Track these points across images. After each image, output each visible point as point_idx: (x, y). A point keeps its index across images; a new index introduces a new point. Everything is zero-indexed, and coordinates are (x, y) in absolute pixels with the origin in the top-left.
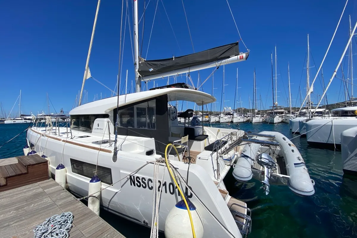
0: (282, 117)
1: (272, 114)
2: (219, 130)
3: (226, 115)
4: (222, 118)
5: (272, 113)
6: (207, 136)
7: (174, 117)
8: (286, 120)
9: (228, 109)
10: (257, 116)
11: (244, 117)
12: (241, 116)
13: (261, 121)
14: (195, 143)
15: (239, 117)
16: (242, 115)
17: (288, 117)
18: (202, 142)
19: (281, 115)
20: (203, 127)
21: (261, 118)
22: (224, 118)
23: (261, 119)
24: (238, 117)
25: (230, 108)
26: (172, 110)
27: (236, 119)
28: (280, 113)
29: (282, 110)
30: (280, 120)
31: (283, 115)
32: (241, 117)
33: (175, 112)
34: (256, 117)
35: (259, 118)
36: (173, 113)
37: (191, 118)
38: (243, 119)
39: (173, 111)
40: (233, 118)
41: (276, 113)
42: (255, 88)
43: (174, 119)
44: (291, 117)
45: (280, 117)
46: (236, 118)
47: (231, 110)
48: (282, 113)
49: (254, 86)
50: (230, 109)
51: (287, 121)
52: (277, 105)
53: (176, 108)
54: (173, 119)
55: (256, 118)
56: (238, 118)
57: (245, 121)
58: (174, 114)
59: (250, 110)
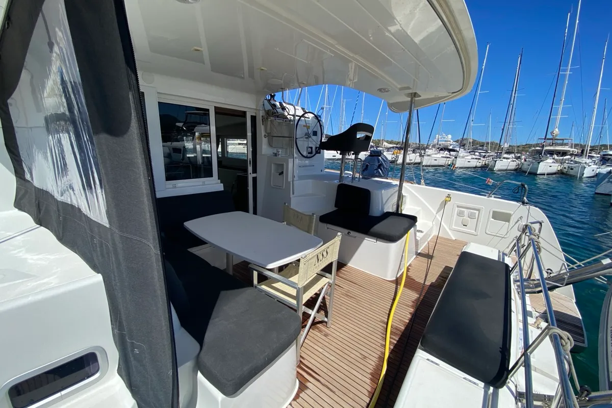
0: (562, 162)
1: (539, 155)
2: (449, 196)
3: (442, 150)
4: (429, 155)
5: (540, 152)
6: (413, 219)
7: (314, 149)
8: (572, 169)
9: (444, 138)
10: (506, 156)
11: (479, 157)
12: (474, 155)
13: (513, 168)
14: (369, 246)
15: (470, 157)
16: (477, 154)
17: (576, 162)
18: (393, 246)
19: (562, 158)
20: (401, 186)
21: (513, 161)
22: (433, 156)
23: (515, 164)
24: (467, 156)
25: (450, 136)
26: (308, 128)
27: (462, 159)
28: (560, 153)
29: (566, 148)
30: (556, 167)
31: (565, 157)
32: (474, 157)
33: (315, 133)
34: (504, 158)
35: (509, 160)
36: (310, 137)
37: (363, 155)
38: (477, 161)
39: (310, 131)
40: (456, 158)
41: (551, 153)
42: (513, 95)
43: (311, 153)
44: (586, 163)
45: (557, 161)
46: (463, 157)
47: (452, 141)
48: (564, 153)
49: (513, 91)
50: (449, 140)
51: (572, 172)
52: (556, 135)
53: (319, 121)
54: (309, 155)
55: (504, 160)
56: (466, 160)
57: (479, 165)
58: (314, 137)
59: (488, 143)
